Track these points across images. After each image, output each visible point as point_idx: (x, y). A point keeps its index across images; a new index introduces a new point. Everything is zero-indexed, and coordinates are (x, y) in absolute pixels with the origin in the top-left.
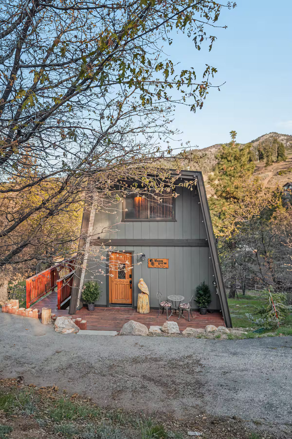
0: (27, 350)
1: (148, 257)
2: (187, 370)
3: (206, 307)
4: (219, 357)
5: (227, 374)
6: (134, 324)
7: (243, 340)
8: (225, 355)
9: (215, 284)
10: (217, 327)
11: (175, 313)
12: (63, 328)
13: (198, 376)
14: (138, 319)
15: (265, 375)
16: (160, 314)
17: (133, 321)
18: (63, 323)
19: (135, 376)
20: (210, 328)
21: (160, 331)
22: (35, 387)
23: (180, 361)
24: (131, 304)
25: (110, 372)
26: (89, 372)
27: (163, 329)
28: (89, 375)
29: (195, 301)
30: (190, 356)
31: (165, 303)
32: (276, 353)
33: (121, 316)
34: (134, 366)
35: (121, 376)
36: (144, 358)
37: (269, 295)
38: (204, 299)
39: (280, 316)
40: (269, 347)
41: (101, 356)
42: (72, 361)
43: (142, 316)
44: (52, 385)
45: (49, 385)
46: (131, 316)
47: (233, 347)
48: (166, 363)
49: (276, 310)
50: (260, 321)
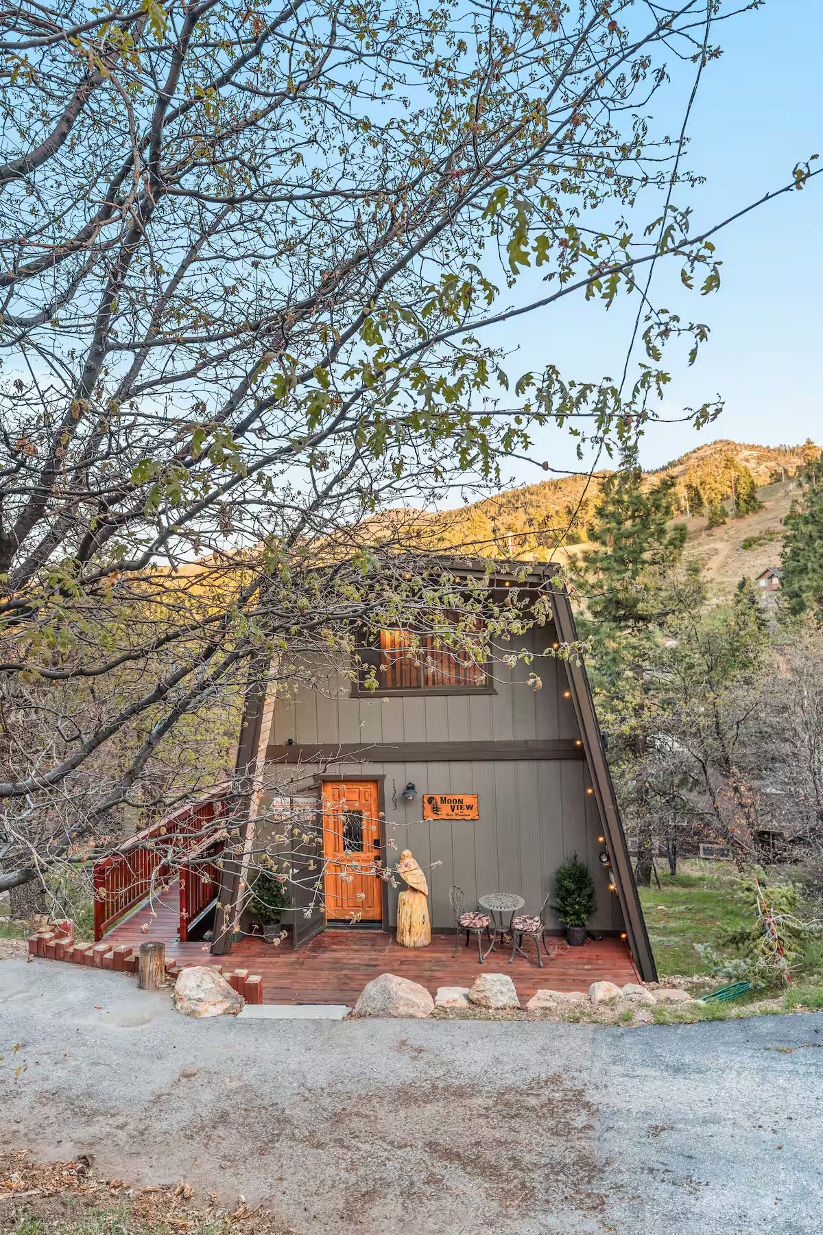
0: (101, 1070)
1: (421, 790)
2: (551, 1122)
3: (584, 925)
4: (637, 1081)
5: (663, 1134)
6: (393, 985)
7: (696, 1027)
8: (651, 1072)
9: (605, 860)
10: (621, 986)
11: (502, 942)
12: (200, 1000)
13: (583, 1143)
14: (402, 963)
15: (767, 1135)
16: (460, 948)
17: (390, 976)
18: (198, 986)
19: (406, 1146)
20: (603, 989)
21: (465, 1003)
22: (129, 1187)
23: (528, 1095)
24: (380, 922)
25: (335, 1136)
26: (279, 1135)
27: (474, 996)
28: (277, 1145)
29: (552, 908)
30: (555, 1080)
31: (472, 915)
32: (791, 1067)
33: (352, 955)
34: (402, 1113)
35: (367, 1147)
36: (427, 1086)
37: (757, 893)
38: (579, 903)
39: (790, 950)
40: (769, 1046)
41: (309, 1085)
42: (229, 1102)
43: (412, 954)
44: (174, 1178)
45: (167, 1181)
46: (381, 956)
47: (671, 1048)
48: (490, 1102)
49: (777, 934)
50: (736, 967)
